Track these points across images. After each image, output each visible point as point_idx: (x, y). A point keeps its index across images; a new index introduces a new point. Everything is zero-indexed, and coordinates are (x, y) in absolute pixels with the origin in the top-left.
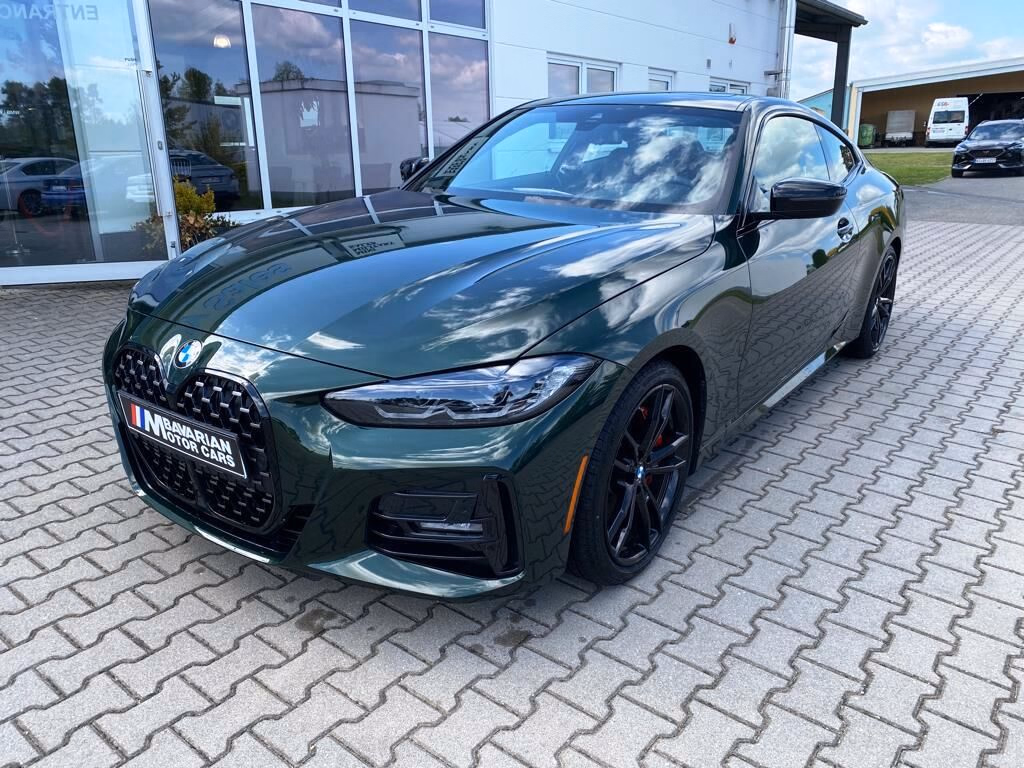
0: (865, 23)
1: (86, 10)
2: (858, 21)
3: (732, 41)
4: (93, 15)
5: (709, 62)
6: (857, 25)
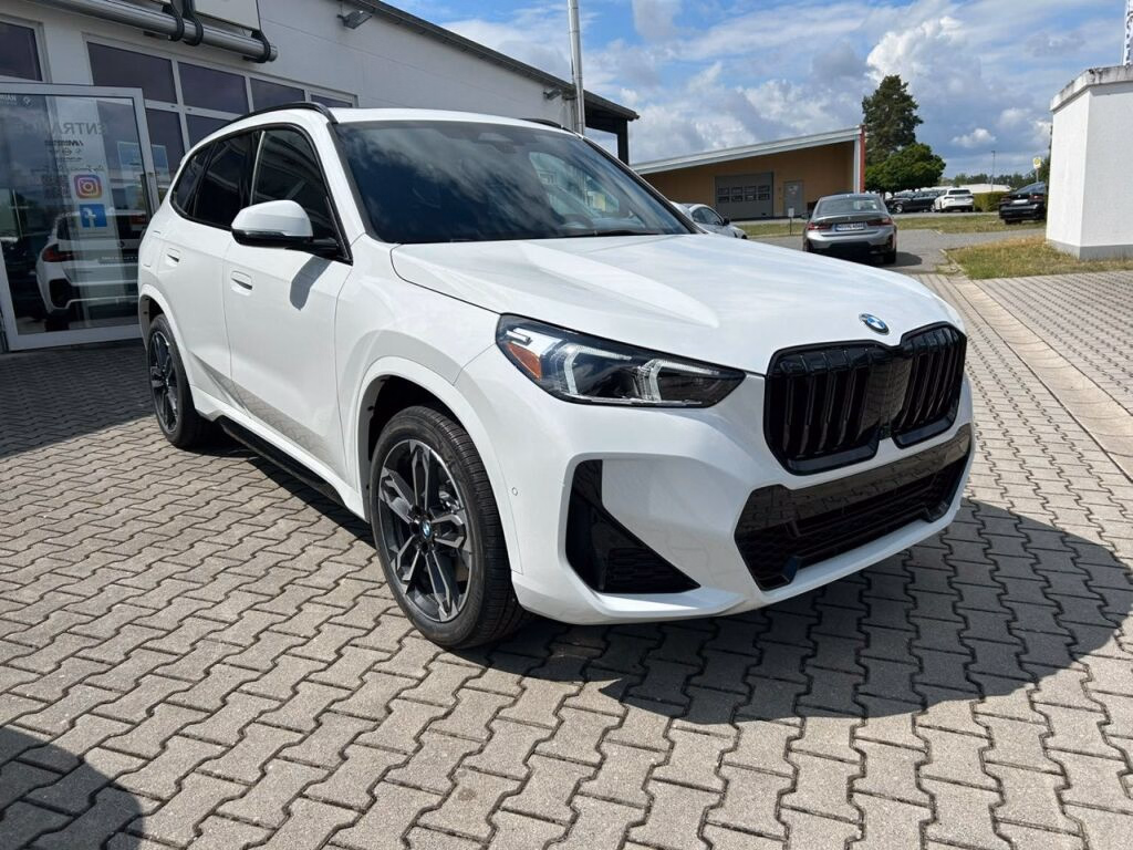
0: (638, 117)
1: (97, 127)
2: (633, 116)
6: (631, 120)
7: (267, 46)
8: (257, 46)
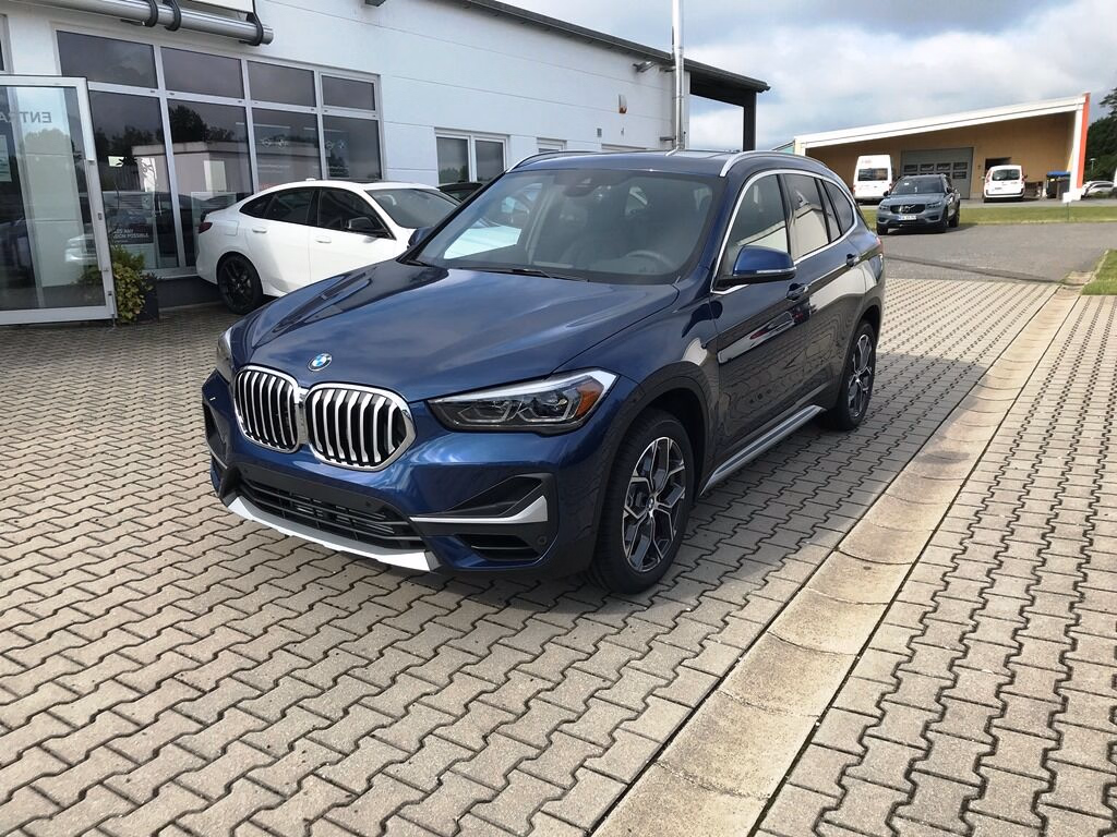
0: (768, 89)
1: (41, 116)
2: (763, 87)
3: (622, 111)
4: (47, 120)
5: (599, 131)
6: (761, 91)
7: (260, 29)
8: (249, 28)
